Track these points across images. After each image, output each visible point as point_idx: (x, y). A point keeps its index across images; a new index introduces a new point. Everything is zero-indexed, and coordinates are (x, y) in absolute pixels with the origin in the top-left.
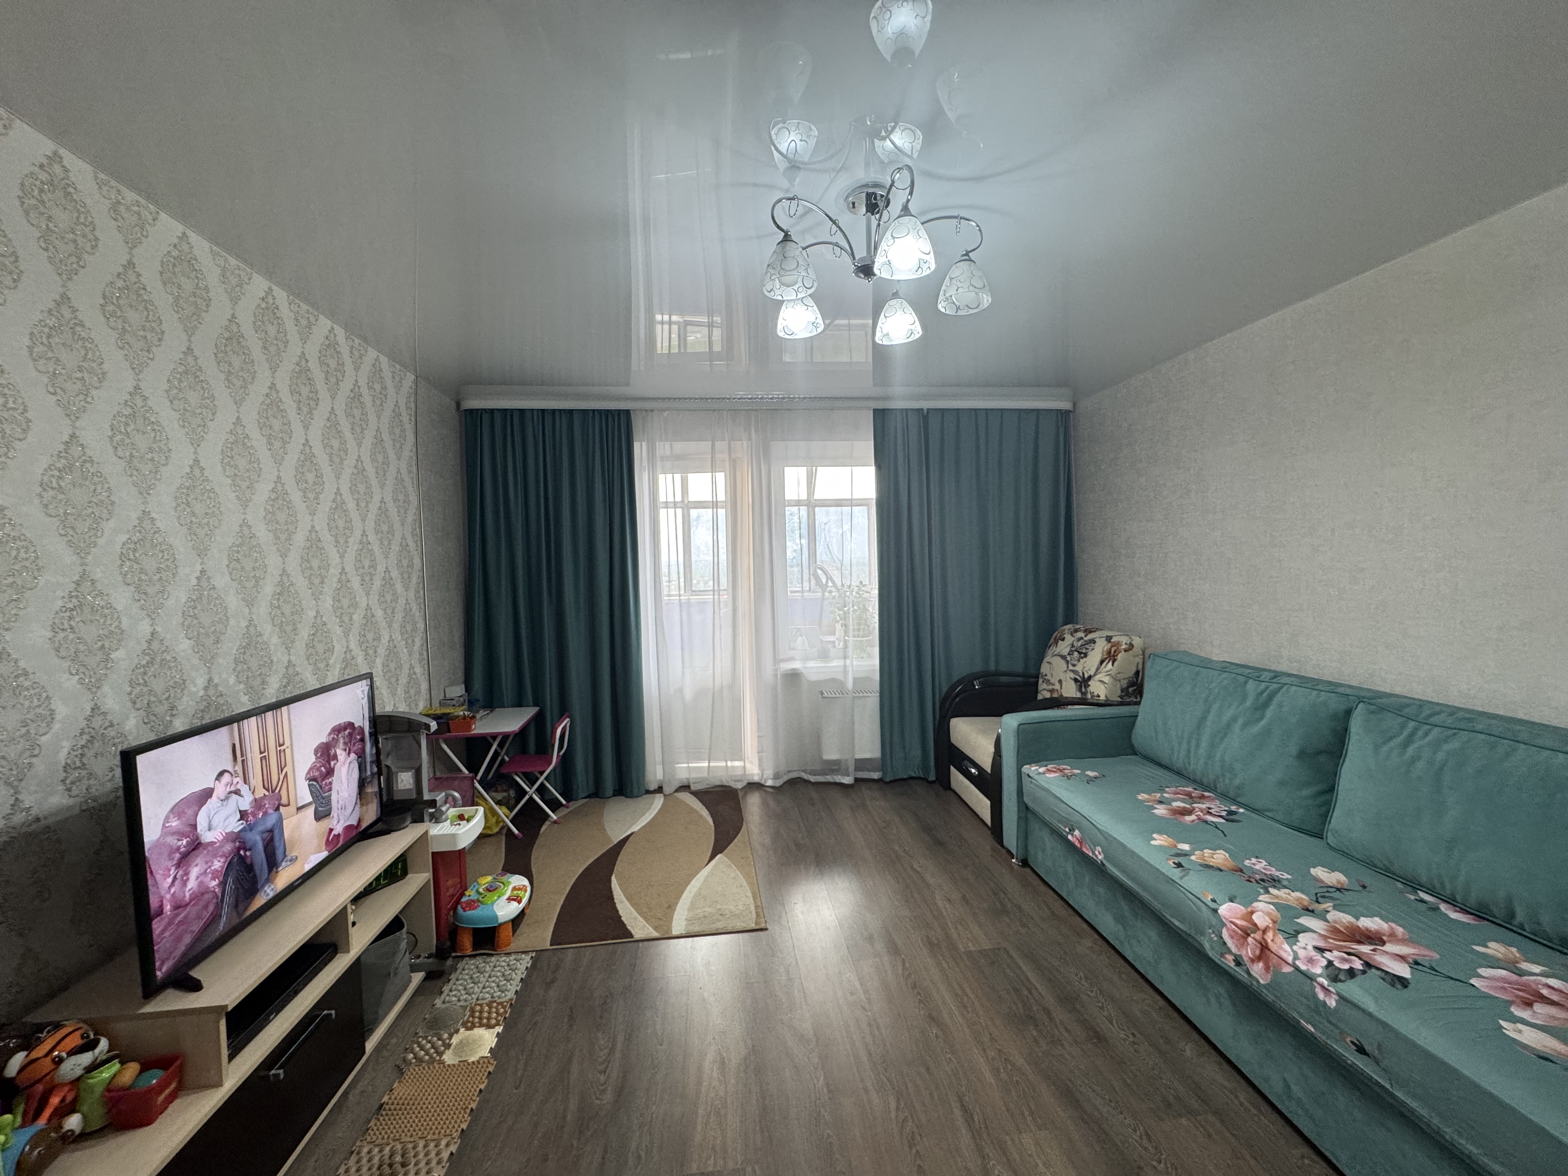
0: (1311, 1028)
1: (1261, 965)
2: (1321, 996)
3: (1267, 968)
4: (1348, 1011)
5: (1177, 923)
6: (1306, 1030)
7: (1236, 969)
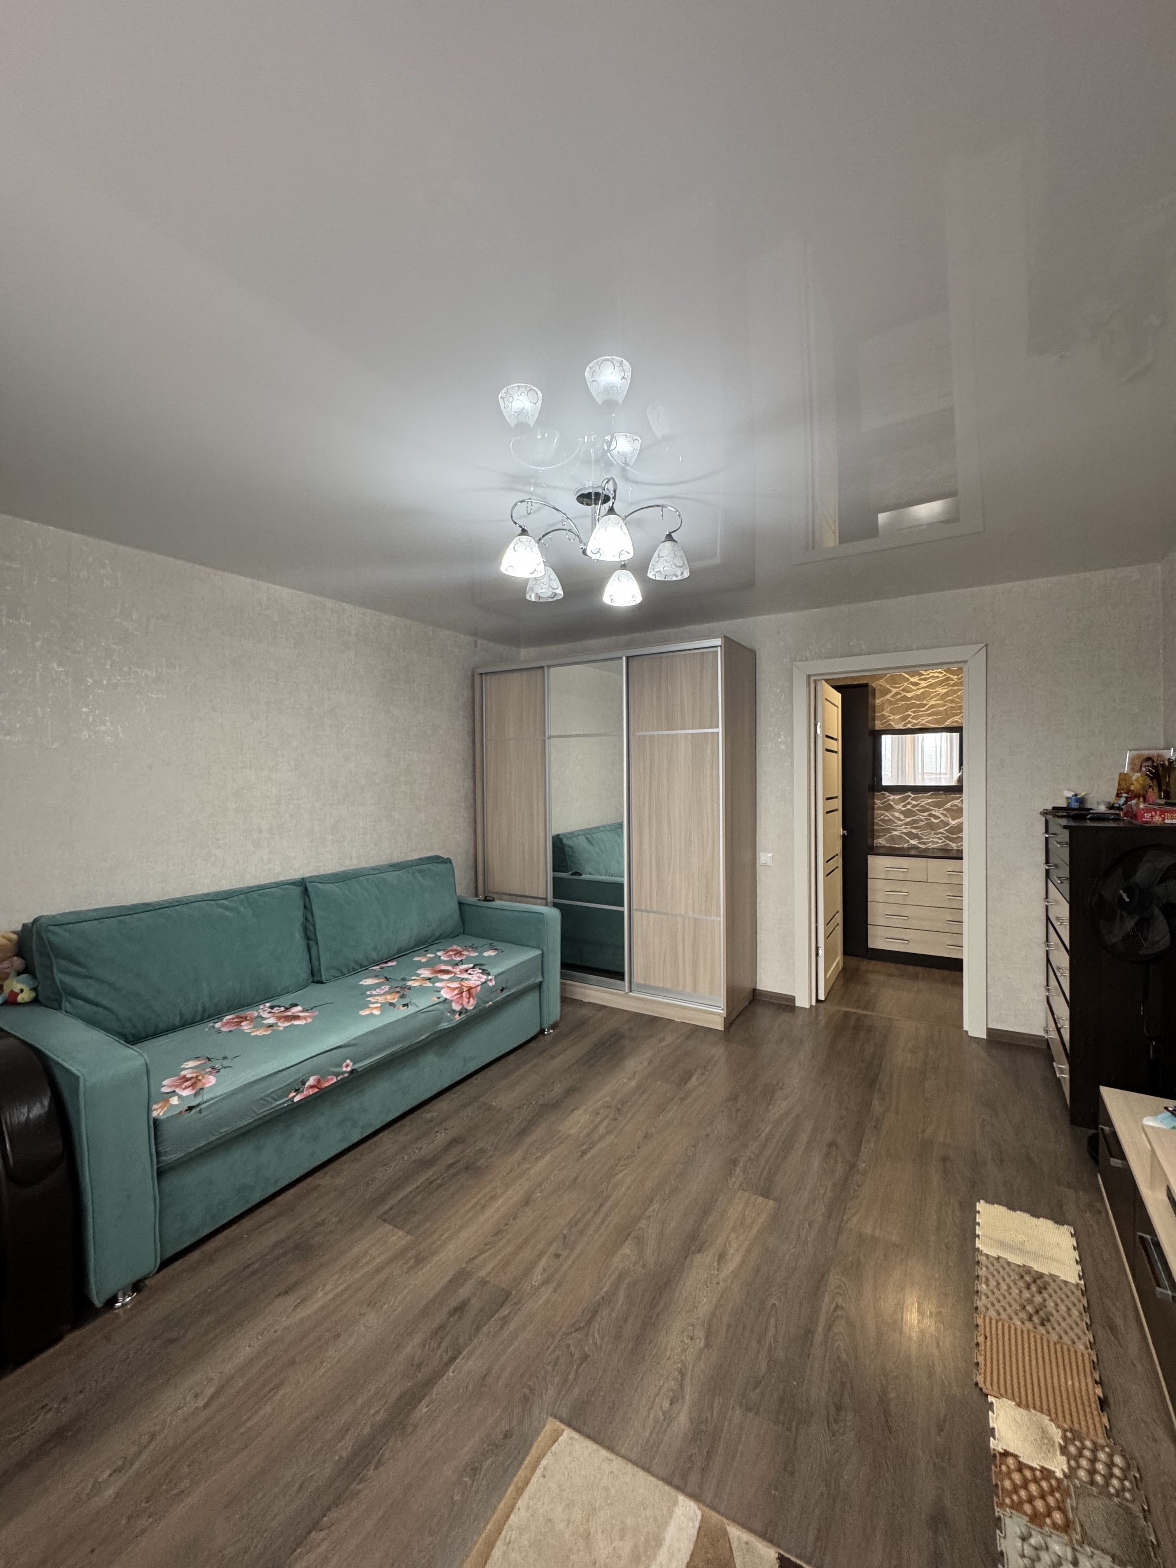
0: (490, 1003)
1: (471, 999)
2: (490, 984)
3: (474, 998)
4: (499, 978)
5: (423, 1037)
6: (490, 1006)
7: (462, 1016)
